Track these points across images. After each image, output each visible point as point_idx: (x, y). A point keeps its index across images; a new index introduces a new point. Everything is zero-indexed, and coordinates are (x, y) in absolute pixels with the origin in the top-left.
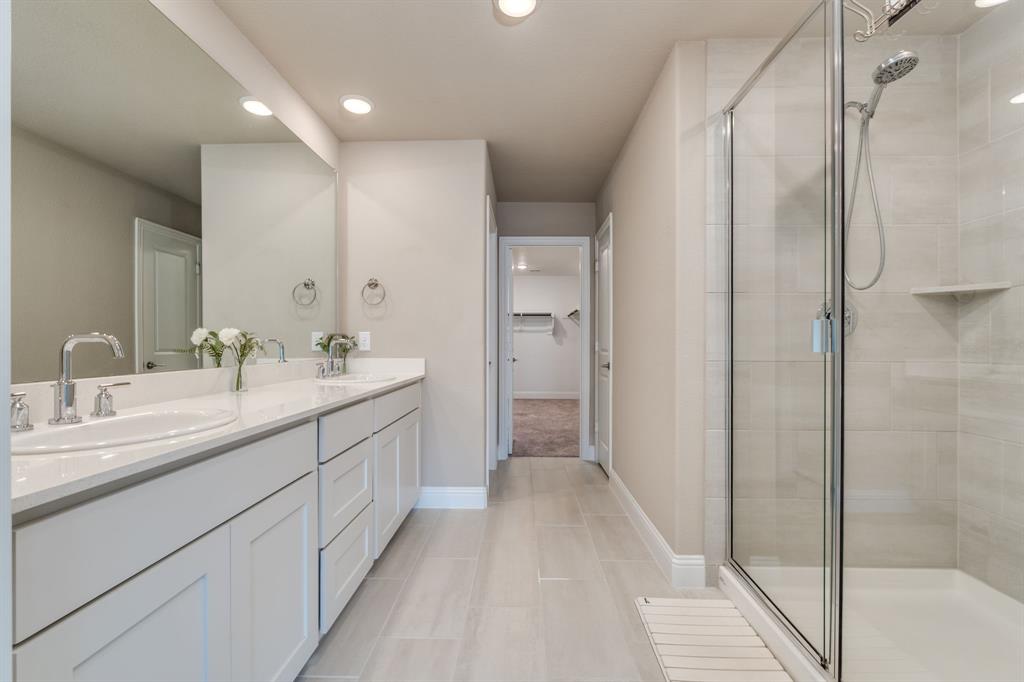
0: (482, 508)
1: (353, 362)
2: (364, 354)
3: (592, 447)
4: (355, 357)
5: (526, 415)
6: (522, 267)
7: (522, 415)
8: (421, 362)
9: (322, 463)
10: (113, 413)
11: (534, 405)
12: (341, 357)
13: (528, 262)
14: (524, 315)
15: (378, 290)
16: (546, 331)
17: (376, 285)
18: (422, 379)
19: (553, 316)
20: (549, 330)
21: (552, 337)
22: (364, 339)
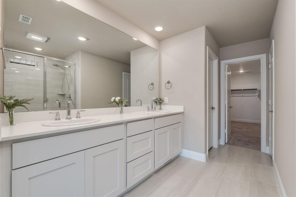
0: (204, 161)
1: (163, 107)
2: (166, 104)
3: (268, 147)
4: (164, 105)
5: (241, 129)
6: (241, 71)
7: (239, 128)
8: (182, 107)
9: (128, 137)
10: (80, 117)
11: (248, 125)
12: (159, 105)
13: (244, 69)
14: (243, 90)
15: (170, 84)
16: (255, 96)
17: (169, 83)
18: (183, 113)
19: (258, 89)
20: (257, 96)
21: (258, 98)
22: (166, 99)
